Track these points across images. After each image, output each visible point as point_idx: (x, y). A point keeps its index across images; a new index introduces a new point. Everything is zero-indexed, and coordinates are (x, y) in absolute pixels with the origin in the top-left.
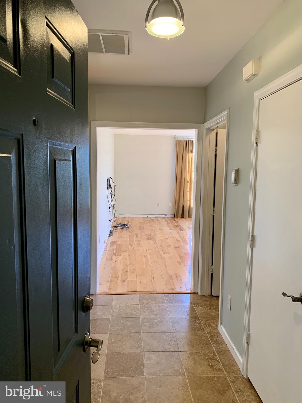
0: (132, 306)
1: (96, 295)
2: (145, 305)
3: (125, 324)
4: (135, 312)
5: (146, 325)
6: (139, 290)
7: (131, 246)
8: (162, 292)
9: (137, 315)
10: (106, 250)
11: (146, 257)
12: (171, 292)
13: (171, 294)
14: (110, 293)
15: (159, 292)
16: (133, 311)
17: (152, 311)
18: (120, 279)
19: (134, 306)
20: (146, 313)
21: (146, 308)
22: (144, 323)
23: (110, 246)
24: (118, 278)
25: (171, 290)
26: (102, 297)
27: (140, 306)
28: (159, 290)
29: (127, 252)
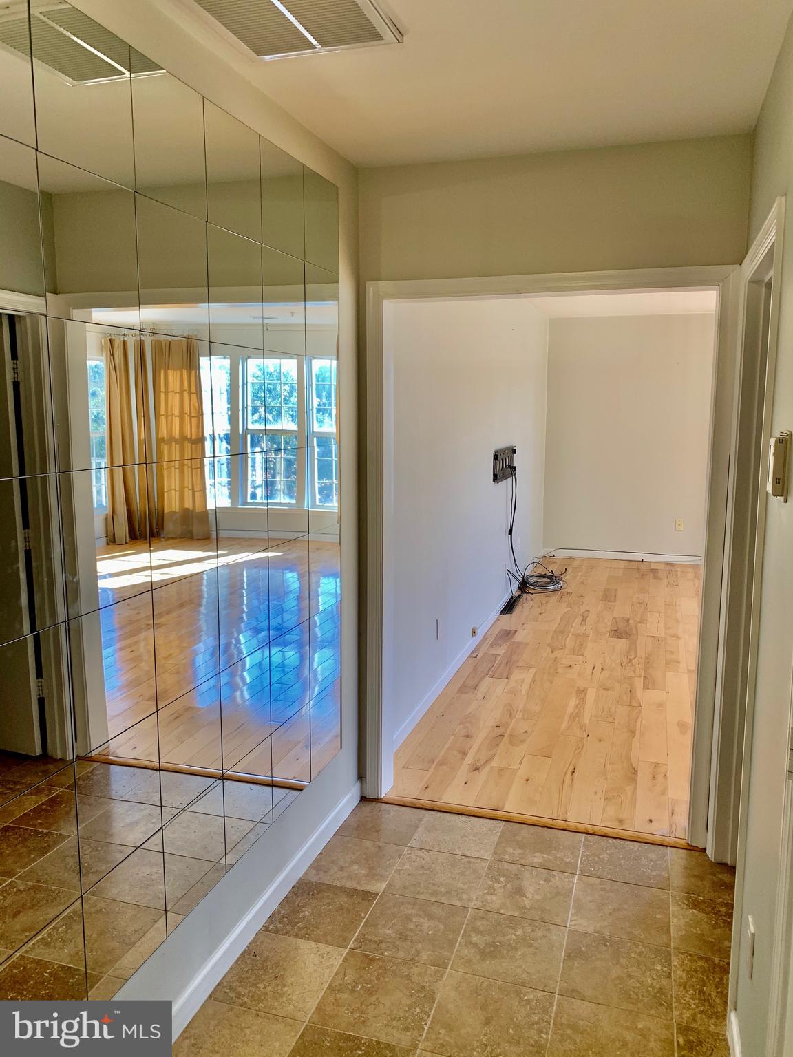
0: (466, 860)
1: (379, 801)
2: (506, 864)
3: (411, 926)
4: (464, 884)
5: (476, 945)
6: (511, 806)
7: (552, 652)
8: (581, 827)
9: (465, 896)
10: (475, 655)
11: (582, 693)
12: (610, 832)
13: (610, 840)
14: (419, 803)
15: (572, 826)
16: (458, 880)
17: (519, 891)
18: (469, 759)
19: (469, 862)
20: (494, 898)
21: (504, 876)
22: (473, 934)
23: (492, 646)
24: (465, 754)
25: (616, 825)
26: (392, 814)
27: (490, 867)
28: (576, 815)
29: (533, 671)
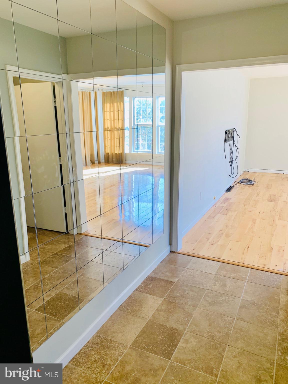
0: (206, 274)
1: (176, 252)
2: (220, 276)
3: (186, 293)
4: (205, 281)
5: (208, 301)
6: (224, 257)
7: (244, 206)
8: (250, 266)
9: (205, 285)
10: (214, 206)
11: (254, 221)
12: (260, 268)
13: (260, 271)
14: (191, 254)
15: (246, 265)
16: (203, 280)
17: (225, 285)
18: (210, 241)
19: (207, 274)
20: (215, 287)
21: (220, 280)
22: (207, 298)
23: (221, 203)
24: (208, 239)
25: (263, 266)
26: (181, 257)
27: (215, 277)
28: (248, 262)
29: (236, 212)
